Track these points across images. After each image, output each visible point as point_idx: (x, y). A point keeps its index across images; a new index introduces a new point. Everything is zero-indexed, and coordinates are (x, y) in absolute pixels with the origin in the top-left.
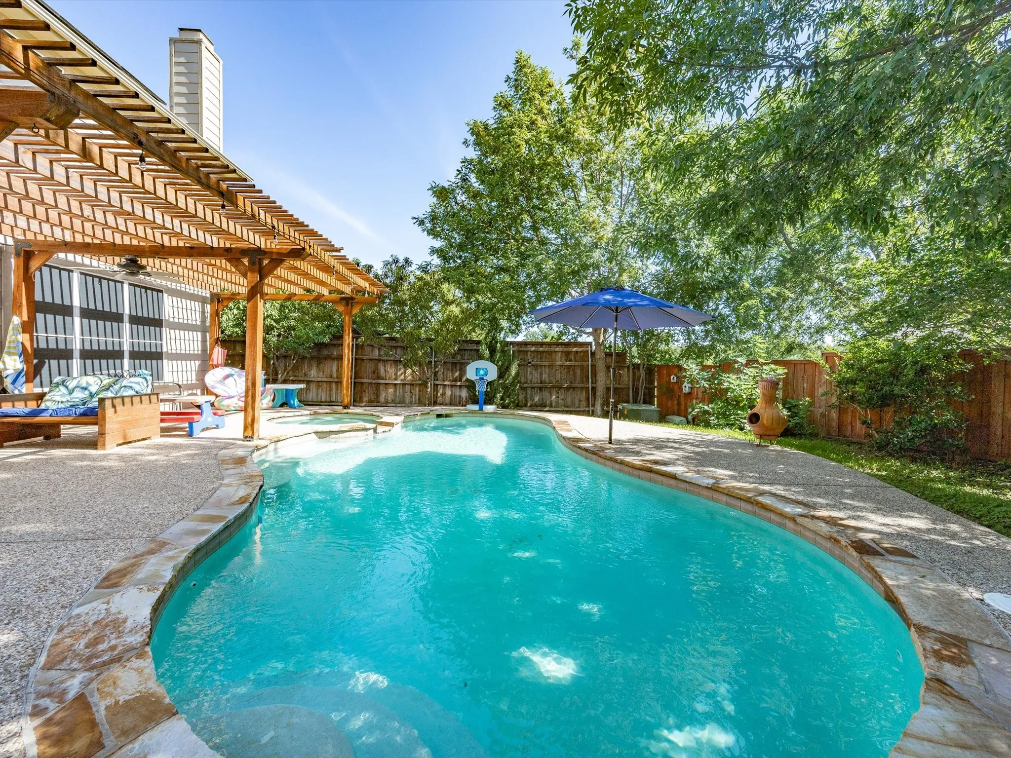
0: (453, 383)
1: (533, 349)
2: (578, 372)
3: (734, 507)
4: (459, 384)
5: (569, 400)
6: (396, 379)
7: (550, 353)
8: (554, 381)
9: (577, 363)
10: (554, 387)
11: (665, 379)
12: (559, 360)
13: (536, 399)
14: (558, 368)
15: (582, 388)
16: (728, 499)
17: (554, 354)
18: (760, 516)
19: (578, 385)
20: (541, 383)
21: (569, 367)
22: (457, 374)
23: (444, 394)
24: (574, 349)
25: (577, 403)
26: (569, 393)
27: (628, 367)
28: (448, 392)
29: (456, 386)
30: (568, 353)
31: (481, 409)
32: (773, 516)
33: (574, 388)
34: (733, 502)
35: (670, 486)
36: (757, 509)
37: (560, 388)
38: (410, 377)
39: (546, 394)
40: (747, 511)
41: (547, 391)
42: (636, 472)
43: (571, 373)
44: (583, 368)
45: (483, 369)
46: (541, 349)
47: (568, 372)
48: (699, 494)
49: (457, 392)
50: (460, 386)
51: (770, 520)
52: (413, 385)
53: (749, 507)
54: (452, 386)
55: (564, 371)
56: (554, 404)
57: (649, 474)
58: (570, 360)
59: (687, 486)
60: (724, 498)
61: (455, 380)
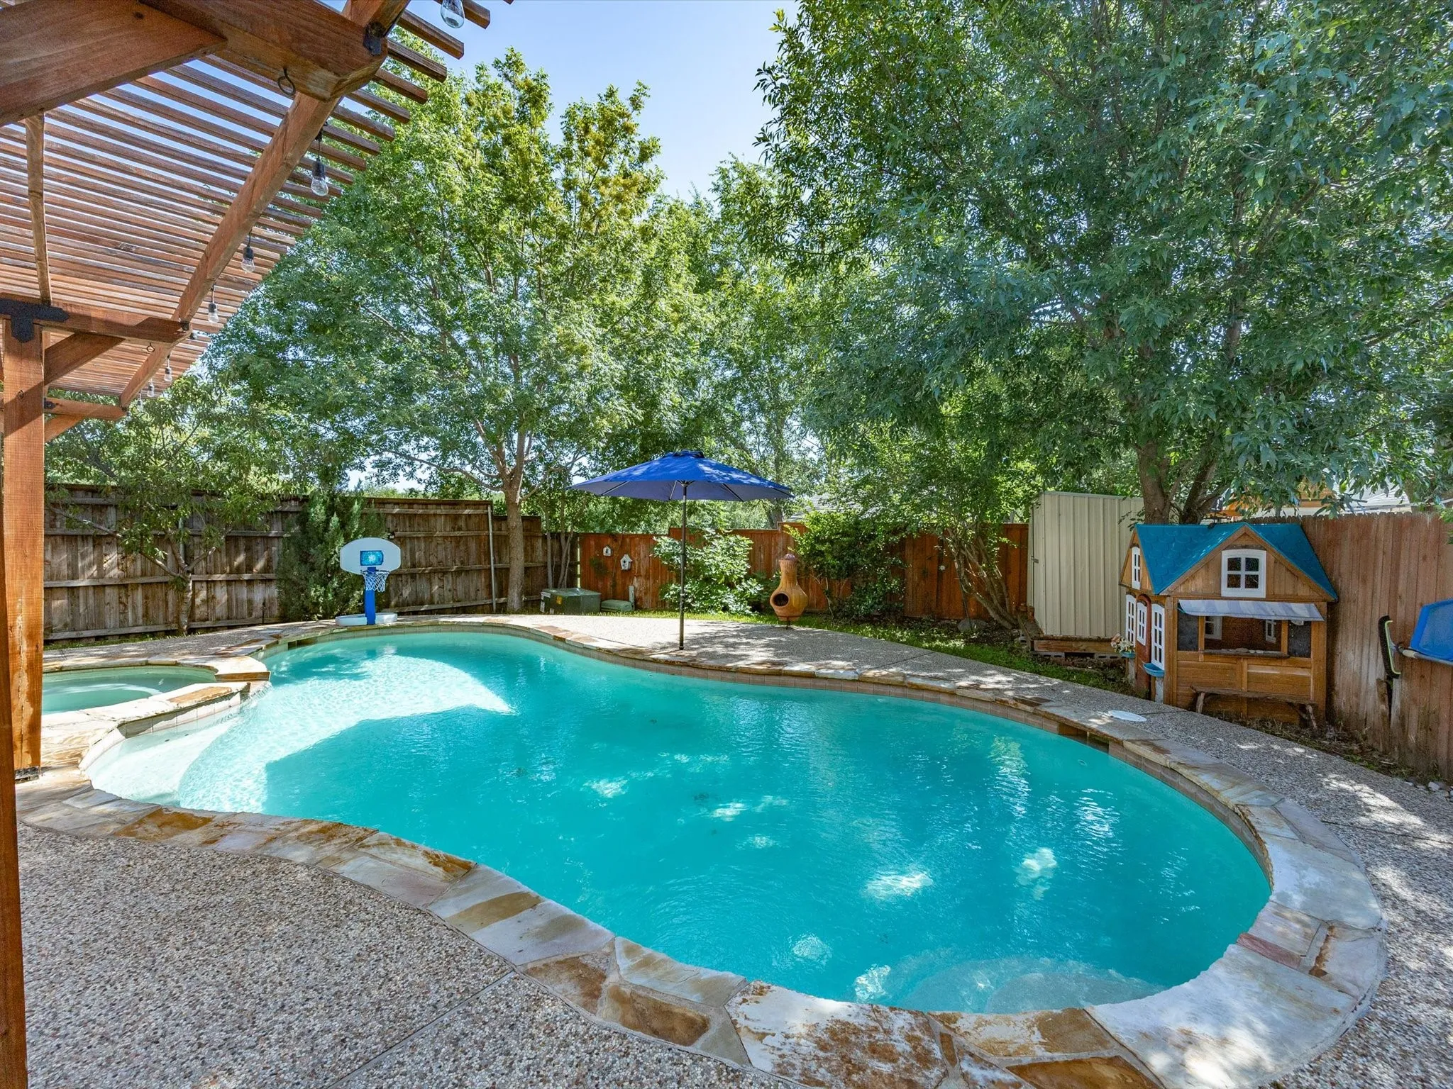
0: (233, 577)
1: (396, 510)
2: (473, 546)
3: (883, 694)
4: (246, 577)
5: (460, 588)
6: (74, 576)
7: (426, 517)
8: (434, 561)
9: (471, 533)
10: (435, 572)
11: (593, 552)
12: (441, 528)
13: (406, 593)
14: (440, 540)
15: (479, 571)
16: (875, 688)
17: (432, 520)
18: (911, 697)
19: (474, 567)
20: (414, 566)
21: (458, 540)
22: (241, 558)
23: (210, 600)
24: (466, 512)
25: (472, 594)
26: (459, 580)
27: (545, 538)
28: (221, 594)
29: (241, 581)
30: (456, 518)
31: (371, 622)
32: (926, 694)
33: (467, 572)
34: (882, 689)
35: (805, 686)
36: (907, 691)
37: (445, 573)
38: (116, 572)
39: (422, 585)
40: (897, 696)
41: (424, 579)
42: (757, 678)
43: (462, 548)
44: (482, 541)
45: (374, 552)
46: (411, 511)
47: (458, 546)
48: (841, 689)
49: (243, 593)
50: (250, 582)
51: (922, 699)
52: (125, 586)
53: (899, 691)
54: (229, 582)
55: (450, 545)
56: (436, 599)
57: (777, 678)
58: (460, 529)
59: (826, 683)
60: (871, 688)
61: (238, 570)
